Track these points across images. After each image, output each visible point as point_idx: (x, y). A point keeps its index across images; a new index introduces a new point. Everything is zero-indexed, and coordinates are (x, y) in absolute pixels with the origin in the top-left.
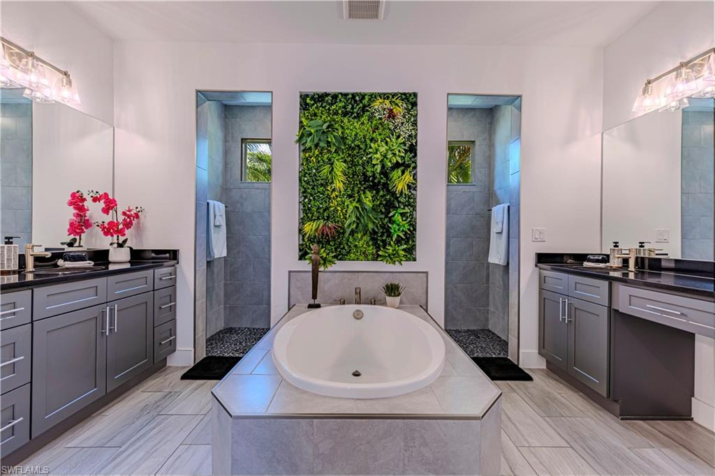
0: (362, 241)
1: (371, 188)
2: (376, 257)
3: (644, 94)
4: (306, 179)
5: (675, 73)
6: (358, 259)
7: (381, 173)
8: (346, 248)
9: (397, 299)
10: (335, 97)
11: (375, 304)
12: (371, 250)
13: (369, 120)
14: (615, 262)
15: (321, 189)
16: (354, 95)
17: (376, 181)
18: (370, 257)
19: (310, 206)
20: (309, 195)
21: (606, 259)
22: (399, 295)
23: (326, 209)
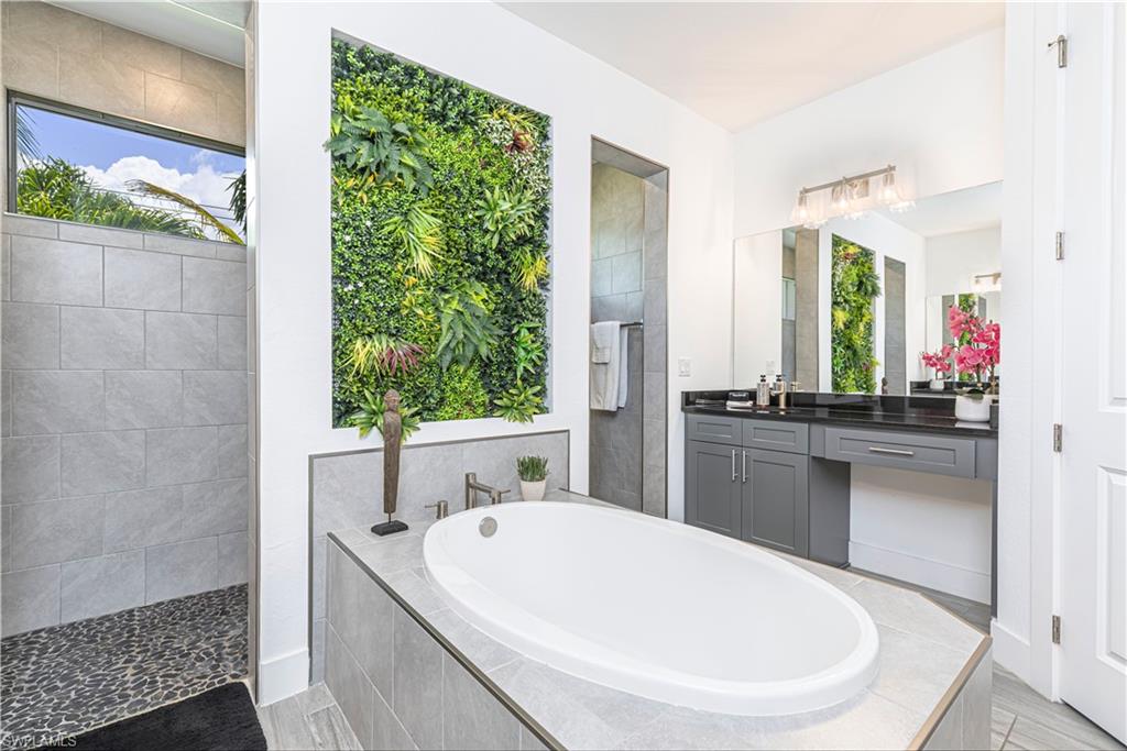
0: (466, 381)
1: (481, 277)
2: (491, 410)
3: (800, 204)
4: (348, 238)
5: (830, 189)
6: (458, 416)
7: (499, 251)
8: (435, 394)
9: (540, 486)
10: (411, 72)
11: (500, 502)
12: (482, 396)
13: (474, 142)
14: (763, 400)
15: (383, 266)
16: (448, 83)
17: (489, 264)
18: (480, 410)
19: (357, 302)
20: (353, 277)
21: (752, 395)
22: (542, 478)
23: (394, 311)
